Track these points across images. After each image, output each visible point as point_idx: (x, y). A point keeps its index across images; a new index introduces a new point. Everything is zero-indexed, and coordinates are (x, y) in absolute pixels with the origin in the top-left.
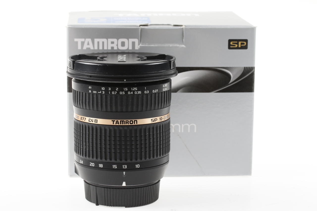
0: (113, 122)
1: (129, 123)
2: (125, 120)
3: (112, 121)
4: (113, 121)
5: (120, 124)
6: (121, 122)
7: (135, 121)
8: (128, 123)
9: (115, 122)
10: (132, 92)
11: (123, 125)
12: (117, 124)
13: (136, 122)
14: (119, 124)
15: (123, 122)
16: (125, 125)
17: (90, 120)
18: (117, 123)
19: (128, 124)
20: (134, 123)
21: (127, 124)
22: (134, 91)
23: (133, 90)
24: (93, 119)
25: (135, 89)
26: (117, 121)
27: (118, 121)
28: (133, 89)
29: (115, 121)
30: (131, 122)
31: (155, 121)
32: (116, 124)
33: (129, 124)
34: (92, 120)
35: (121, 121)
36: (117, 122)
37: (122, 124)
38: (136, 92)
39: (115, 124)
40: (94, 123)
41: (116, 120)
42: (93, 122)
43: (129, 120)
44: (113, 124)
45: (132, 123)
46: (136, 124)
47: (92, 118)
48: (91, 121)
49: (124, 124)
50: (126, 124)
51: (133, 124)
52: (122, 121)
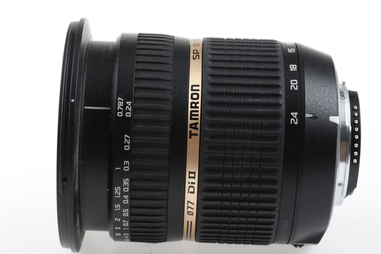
0: (192, 136)
1: (196, 101)
2: (190, 109)
3: (190, 137)
4: (191, 134)
5: (197, 119)
6: (193, 117)
7: (192, 90)
8: (196, 104)
9: (194, 131)
10: (124, 196)
11: (199, 113)
12: (198, 126)
13: (194, 88)
14: (197, 123)
15: (193, 113)
16: (199, 109)
17: (191, 190)
18: (196, 126)
19: (198, 103)
20: (198, 90)
21: (199, 105)
22: (123, 193)
23: (119, 194)
24: (189, 183)
25: (118, 191)
26: (191, 127)
27: (191, 125)
28: (117, 195)
29: (190, 131)
30: (195, 96)
31: (199, 53)
32: (197, 129)
33: (199, 100)
34: (190, 185)
35: (191, 119)
36: (194, 126)
37: (197, 115)
38: (124, 189)
39: (198, 132)
40: (196, 181)
41: (189, 129)
42: (194, 183)
43: (190, 101)
44: (196, 135)
45: (198, 94)
46: (200, 88)
47: (187, 186)
48: (193, 188)
49: (198, 111)
50: (198, 107)
51: (200, 93)
52: (191, 115)
